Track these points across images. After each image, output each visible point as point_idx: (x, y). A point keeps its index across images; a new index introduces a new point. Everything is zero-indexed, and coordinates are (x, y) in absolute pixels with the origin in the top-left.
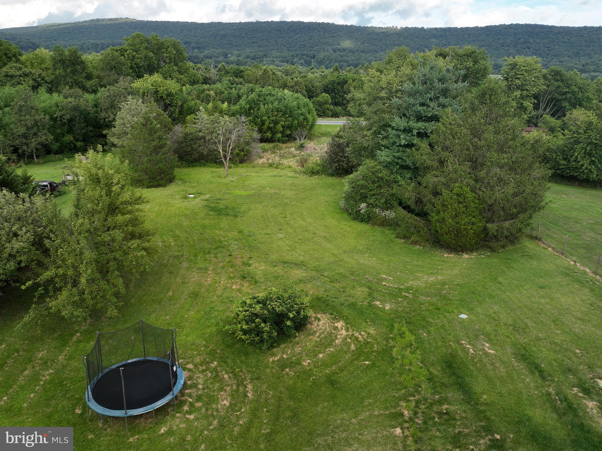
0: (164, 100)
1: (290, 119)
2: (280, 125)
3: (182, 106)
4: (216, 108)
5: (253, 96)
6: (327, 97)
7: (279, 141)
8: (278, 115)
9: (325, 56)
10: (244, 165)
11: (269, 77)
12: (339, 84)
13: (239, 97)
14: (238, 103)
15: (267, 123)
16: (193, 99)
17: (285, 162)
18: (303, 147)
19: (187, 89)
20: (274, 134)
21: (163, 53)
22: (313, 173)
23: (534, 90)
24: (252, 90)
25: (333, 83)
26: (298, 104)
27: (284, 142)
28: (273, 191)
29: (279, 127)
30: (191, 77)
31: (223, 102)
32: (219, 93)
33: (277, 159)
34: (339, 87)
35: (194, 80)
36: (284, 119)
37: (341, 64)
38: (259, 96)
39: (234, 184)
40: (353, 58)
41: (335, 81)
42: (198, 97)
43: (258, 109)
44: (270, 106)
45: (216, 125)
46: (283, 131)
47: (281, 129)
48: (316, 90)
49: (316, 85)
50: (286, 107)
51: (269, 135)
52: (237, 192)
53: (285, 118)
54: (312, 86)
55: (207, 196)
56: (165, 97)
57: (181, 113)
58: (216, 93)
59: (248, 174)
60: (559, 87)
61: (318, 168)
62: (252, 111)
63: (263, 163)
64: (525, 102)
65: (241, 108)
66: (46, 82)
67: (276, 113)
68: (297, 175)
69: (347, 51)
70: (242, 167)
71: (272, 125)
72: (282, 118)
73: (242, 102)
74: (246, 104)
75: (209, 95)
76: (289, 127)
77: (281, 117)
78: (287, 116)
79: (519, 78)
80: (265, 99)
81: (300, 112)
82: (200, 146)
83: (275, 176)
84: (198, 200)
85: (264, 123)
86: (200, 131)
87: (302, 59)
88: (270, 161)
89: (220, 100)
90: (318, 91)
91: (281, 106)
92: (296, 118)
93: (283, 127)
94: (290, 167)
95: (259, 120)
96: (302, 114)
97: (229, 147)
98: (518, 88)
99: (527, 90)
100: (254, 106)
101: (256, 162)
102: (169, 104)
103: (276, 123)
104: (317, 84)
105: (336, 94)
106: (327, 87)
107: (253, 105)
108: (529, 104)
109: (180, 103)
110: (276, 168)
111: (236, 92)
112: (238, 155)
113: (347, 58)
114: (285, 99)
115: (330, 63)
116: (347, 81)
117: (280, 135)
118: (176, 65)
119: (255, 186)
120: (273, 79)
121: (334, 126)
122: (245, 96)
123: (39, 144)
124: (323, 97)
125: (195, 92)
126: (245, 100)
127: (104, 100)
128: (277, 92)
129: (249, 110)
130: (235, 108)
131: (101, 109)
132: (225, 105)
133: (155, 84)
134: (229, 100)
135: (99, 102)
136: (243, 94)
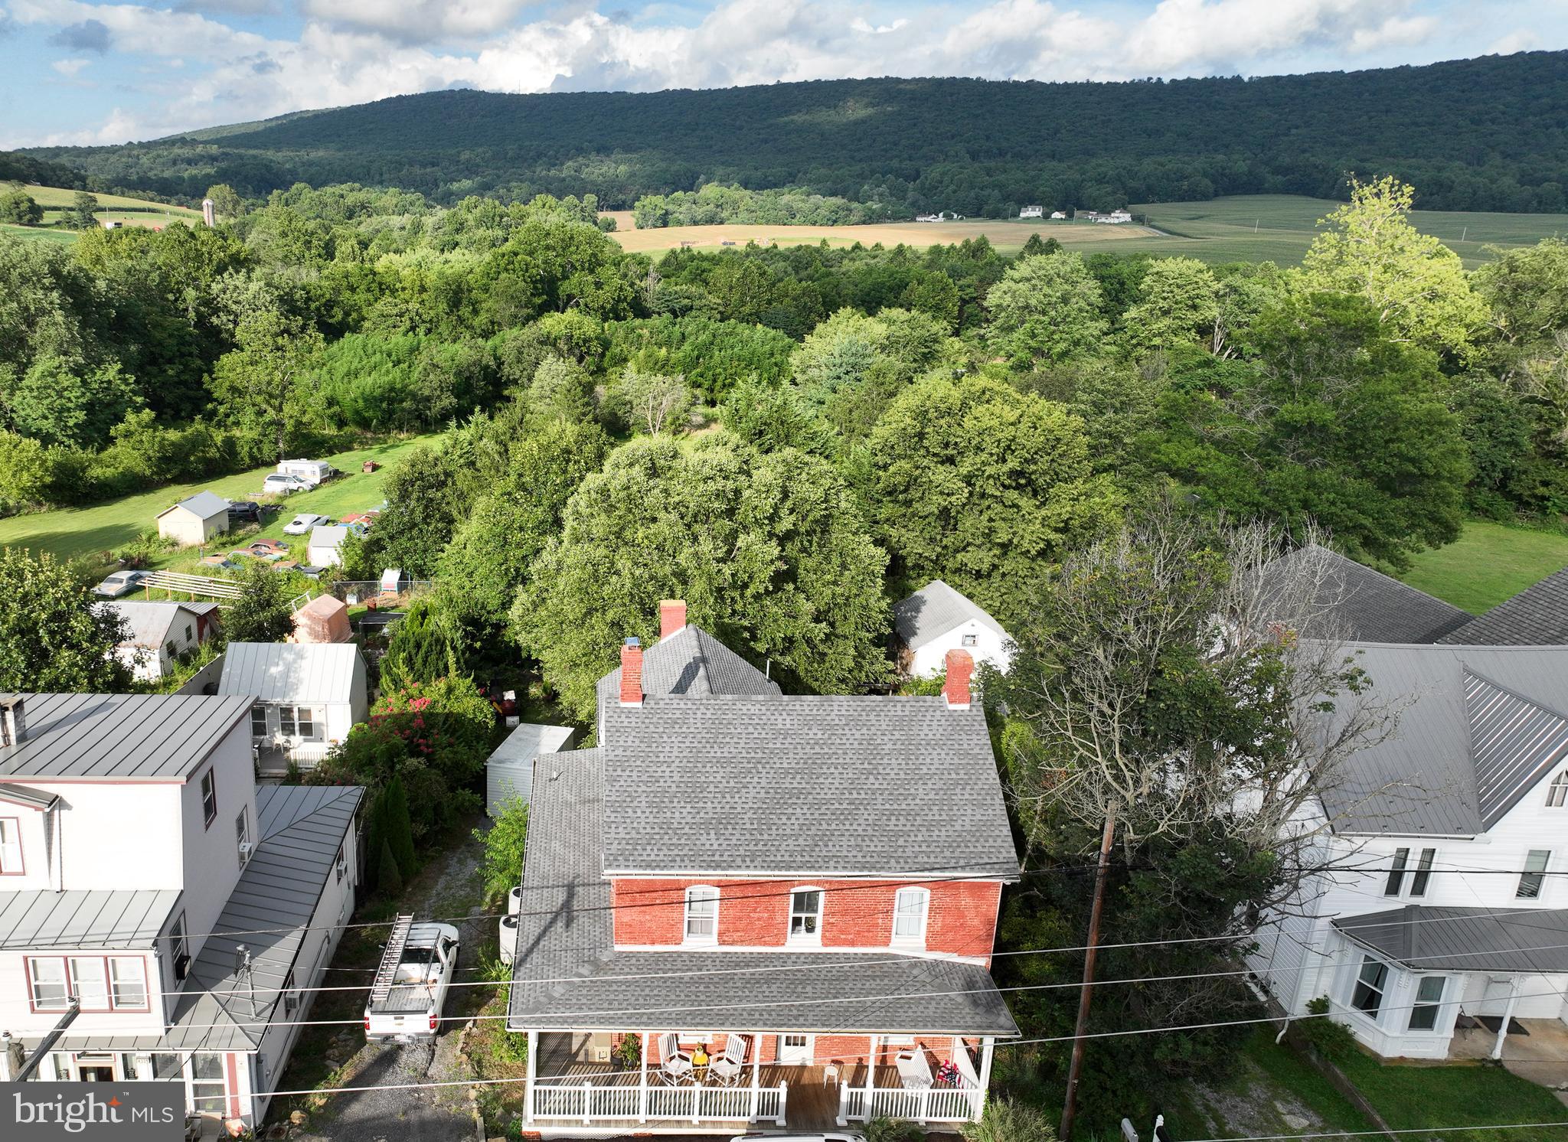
0: (580, 348)
3: (603, 354)
4: (649, 356)
9: (943, 174)
13: (684, 337)
14: (681, 349)
16: (619, 343)
19: (610, 327)
23: (1196, 317)
31: (661, 347)
32: (656, 333)
37: (986, 193)
42: (626, 340)
43: (711, 357)
44: (729, 351)
56: (581, 343)
58: (651, 333)
60: (1235, 315)
62: (701, 360)
65: (686, 356)
66: (424, 321)
71: (729, 381)
72: (746, 371)
73: (687, 347)
74: (694, 349)
75: (640, 336)
77: (743, 368)
78: (754, 366)
79: (1164, 299)
81: (774, 360)
82: (626, 413)
85: (718, 378)
86: (627, 393)
89: (656, 344)
91: (745, 353)
92: (766, 370)
95: (711, 372)
96: (776, 364)
98: (1166, 313)
99: (1180, 318)
102: (585, 353)
107: (702, 352)
111: (681, 330)
113: (1002, 177)
114: (752, 340)
115: (954, 192)
122: (693, 338)
123: (443, 408)
126: (692, 344)
127: (508, 352)
128: (744, 331)
129: (698, 358)
130: (677, 355)
131: (503, 363)
132: (664, 351)
133: (570, 326)
134: (668, 343)
135: (499, 352)
136: (691, 334)
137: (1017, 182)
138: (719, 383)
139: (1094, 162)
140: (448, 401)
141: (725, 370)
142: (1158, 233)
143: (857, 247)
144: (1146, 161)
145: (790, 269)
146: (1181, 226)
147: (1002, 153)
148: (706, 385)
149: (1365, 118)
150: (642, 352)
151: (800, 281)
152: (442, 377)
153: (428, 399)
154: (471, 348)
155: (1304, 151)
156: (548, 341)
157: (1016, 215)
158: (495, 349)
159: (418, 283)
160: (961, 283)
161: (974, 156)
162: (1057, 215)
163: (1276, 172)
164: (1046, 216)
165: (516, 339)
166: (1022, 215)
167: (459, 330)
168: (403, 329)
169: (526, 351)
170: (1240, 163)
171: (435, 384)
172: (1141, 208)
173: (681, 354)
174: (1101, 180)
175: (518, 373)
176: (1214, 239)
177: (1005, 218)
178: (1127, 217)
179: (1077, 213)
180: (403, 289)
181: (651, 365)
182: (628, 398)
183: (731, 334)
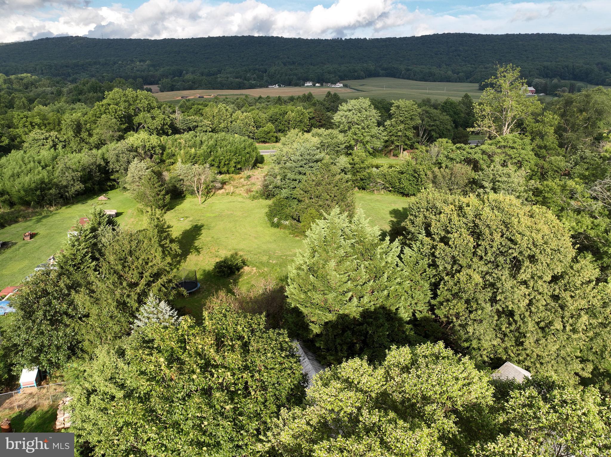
0: (150, 151)
1: (240, 157)
2: (232, 162)
4: (186, 153)
5: (212, 141)
6: (272, 126)
7: (233, 173)
8: (231, 154)
9: (275, 70)
10: (210, 195)
11: (223, 114)
12: (281, 114)
13: (202, 142)
14: (202, 148)
15: (223, 161)
16: (170, 148)
17: (237, 191)
18: (249, 178)
20: (229, 168)
21: (138, 103)
22: (254, 198)
23: (413, 123)
25: (275, 114)
27: (236, 174)
28: (229, 213)
29: (232, 164)
31: (191, 148)
33: (232, 188)
36: (235, 158)
37: (291, 77)
38: (216, 141)
39: (205, 209)
40: (302, 71)
41: (277, 112)
42: (173, 145)
43: (217, 151)
44: (225, 148)
45: (190, 171)
47: (234, 165)
50: (236, 148)
51: (225, 169)
52: (208, 215)
53: (236, 156)
54: (259, 117)
55: (191, 219)
56: (150, 149)
57: (162, 158)
58: (185, 141)
59: (213, 201)
60: (429, 122)
61: (257, 195)
63: (222, 193)
64: (407, 133)
65: (204, 152)
66: (61, 141)
67: (229, 154)
68: (244, 201)
69: (296, 64)
70: (209, 197)
71: (227, 162)
73: (204, 147)
74: (208, 148)
75: (180, 143)
76: (240, 163)
77: (233, 156)
78: (238, 155)
79: (401, 116)
80: (221, 143)
82: (181, 185)
83: (231, 202)
84: (186, 221)
86: (180, 175)
88: (227, 191)
89: (189, 147)
91: (233, 148)
93: (235, 163)
94: (240, 194)
95: (218, 159)
96: (248, 153)
98: (402, 122)
99: (408, 124)
101: (218, 192)
102: (153, 153)
103: (230, 160)
105: (278, 123)
107: (212, 149)
108: (410, 133)
110: (231, 196)
113: (296, 71)
114: (235, 142)
115: (280, 77)
116: (287, 112)
117: (233, 169)
119: (218, 210)
122: (206, 143)
123: (76, 191)
124: (268, 127)
125: (170, 141)
126: (206, 145)
127: (111, 156)
128: (230, 137)
129: (210, 152)
130: (200, 152)
131: (109, 162)
132: (193, 150)
133: (143, 140)
134: (194, 146)
135: (106, 156)
136: (205, 141)
137: (301, 73)
138: (222, 163)
139: (326, 66)
140: (79, 186)
141: (224, 157)
142: (354, 91)
143: (260, 98)
144: (342, 66)
145: (236, 108)
146: (360, 88)
147: (294, 63)
148: (216, 165)
150: (182, 151)
151: (243, 112)
152: (73, 174)
153: (66, 187)
154: (89, 156)
155: (390, 63)
156: (133, 149)
157: (304, 85)
158: (103, 154)
159: (57, 120)
160: (307, 111)
161: (285, 64)
162: (317, 85)
164: (314, 85)
165: (115, 149)
166: (306, 85)
167: (82, 144)
168: (48, 146)
169: (121, 155)
170: (371, 67)
171: (69, 178)
172: (346, 82)
173: (202, 151)
174: (330, 73)
175: (118, 167)
176: (373, 92)
177: (300, 86)
178: (341, 85)
179: (324, 84)
180: (49, 124)
181: (188, 157)
182: (181, 177)
183: (224, 140)
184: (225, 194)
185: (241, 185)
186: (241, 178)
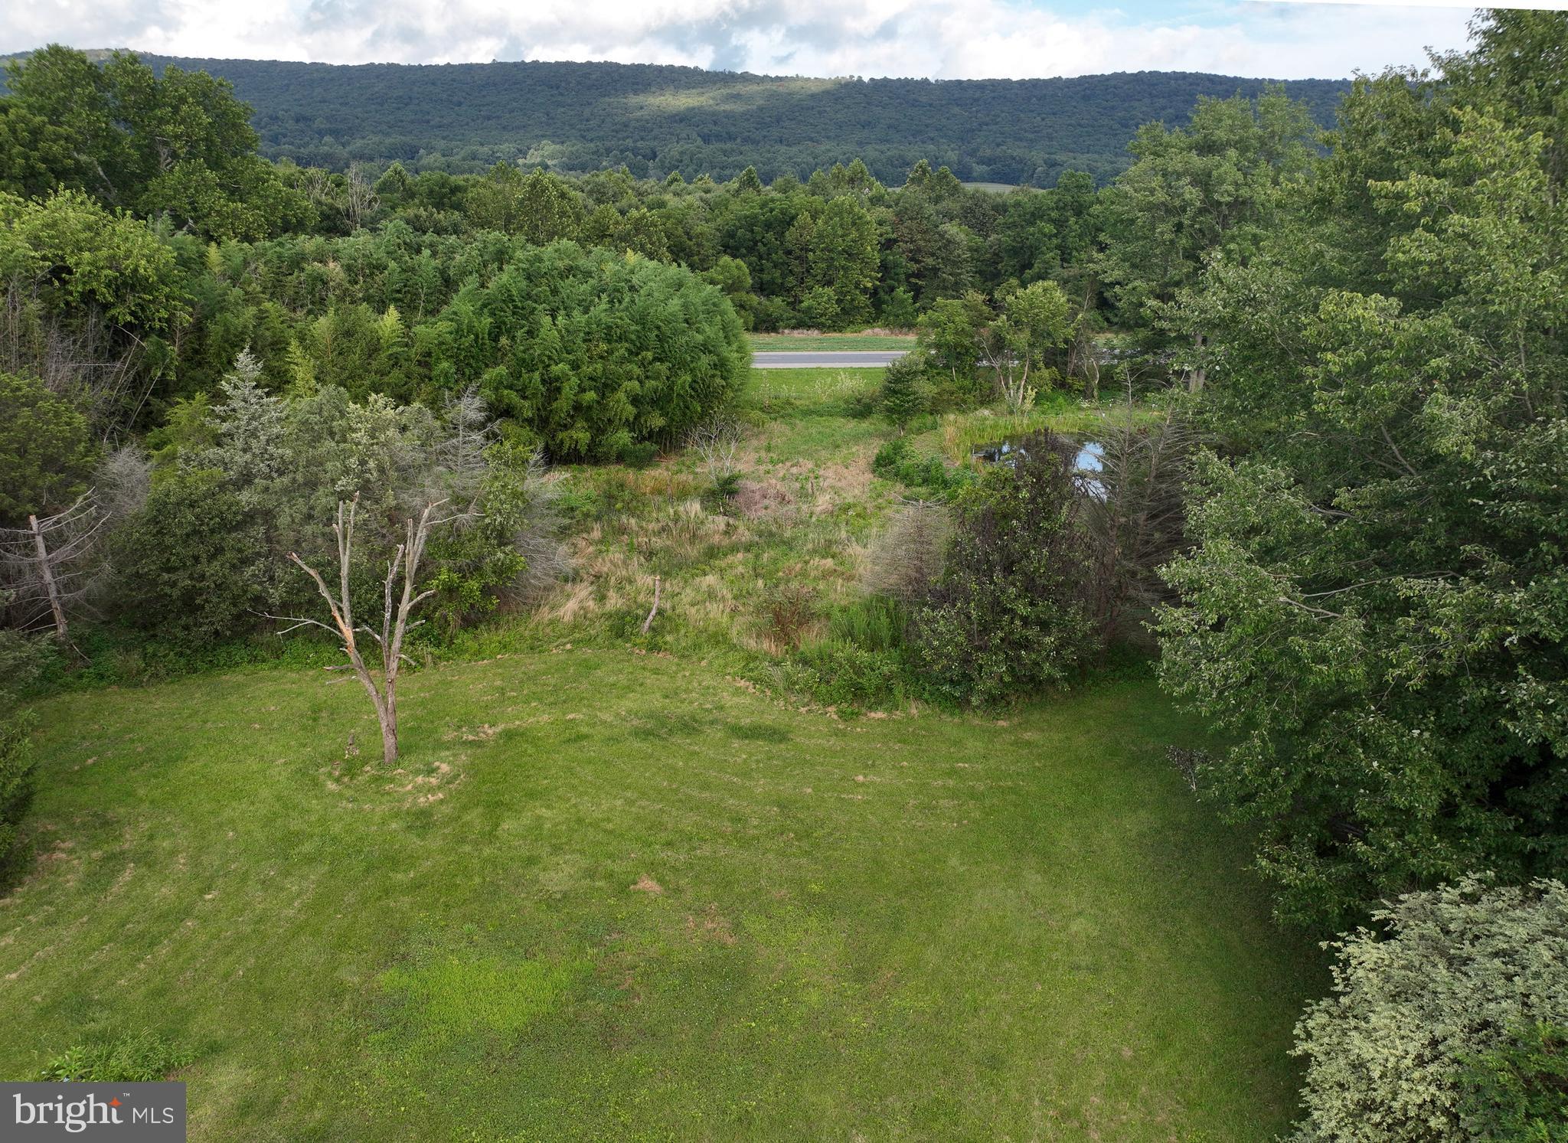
0: (106, 307)
1: (662, 368)
2: (621, 395)
3: (199, 329)
4: (348, 334)
5: (505, 278)
6: (738, 268)
7: (620, 458)
8: (610, 352)
10: (488, 637)
11: (548, 207)
12: (768, 226)
13: (448, 284)
14: (445, 310)
15: (569, 390)
16: (250, 299)
17: (686, 600)
18: (732, 493)
19: (227, 257)
20: (601, 431)
21: (161, 121)
24: (501, 257)
25: (750, 222)
26: (685, 306)
27: (641, 462)
29: (621, 403)
30: (274, 208)
31: (381, 310)
32: (364, 270)
33: (641, 577)
34: (770, 236)
35: (284, 218)
36: (637, 371)
38: (529, 278)
40: (756, 157)
41: (755, 217)
42: (275, 289)
43: (530, 333)
44: (578, 316)
45: (329, 444)
46: (637, 417)
47: (630, 410)
48: (699, 245)
49: (699, 230)
50: (642, 320)
51: (581, 435)
53: (642, 364)
54: (688, 234)
56: (106, 295)
57: (195, 356)
58: (348, 269)
59: (511, 716)
62: (504, 341)
63: (582, 619)
65: (458, 332)
67: (604, 346)
68: (786, 716)
69: (739, 140)
70: (478, 654)
71: (591, 396)
72: (629, 367)
73: (461, 304)
74: (479, 313)
75: (322, 280)
76: (659, 401)
77: (622, 361)
78: (650, 355)
80: (555, 292)
81: (700, 338)
82: (246, 562)
85: (558, 390)
86: (246, 479)
87: (624, 159)
88: (614, 599)
89: (367, 299)
90: (708, 249)
91: (622, 319)
92: (682, 365)
93: (635, 401)
94: (718, 639)
95: (537, 375)
97: (397, 600)
100: (510, 319)
101: (545, 614)
102: (129, 325)
103: (606, 386)
104: (701, 227)
105: (761, 258)
106: (731, 235)
109: (185, 318)
110: (654, 648)
111: (437, 263)
112: (451, 591)
114: (632, 289)
116: (793, 218)
117: (623, 437)
118: (215, 164)
119: (565, 875)
120: (563, 214)
121: (798, 373)
122: (472, 282)
124: (726, 267)
125: (262, 269)
126: (472, 296)
129: (495, 335)
130: (432, 330)
134: (407, 300)
136: (464, 273)
138: (563, 404)
141: (575, 366)
144: (869, 148)
148: (527, 409)
149: (1039, 118)
155: (998, 145)
163: (981, 162)
170: (950, 153)
173: (443, 326)
181: (355, 358)
182: (247, 498)
183: (570, 270)
184: (601, 627)
185: (693, 552)
186: (683, 494)
